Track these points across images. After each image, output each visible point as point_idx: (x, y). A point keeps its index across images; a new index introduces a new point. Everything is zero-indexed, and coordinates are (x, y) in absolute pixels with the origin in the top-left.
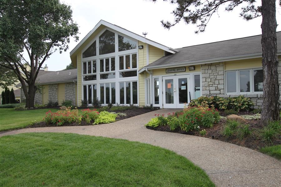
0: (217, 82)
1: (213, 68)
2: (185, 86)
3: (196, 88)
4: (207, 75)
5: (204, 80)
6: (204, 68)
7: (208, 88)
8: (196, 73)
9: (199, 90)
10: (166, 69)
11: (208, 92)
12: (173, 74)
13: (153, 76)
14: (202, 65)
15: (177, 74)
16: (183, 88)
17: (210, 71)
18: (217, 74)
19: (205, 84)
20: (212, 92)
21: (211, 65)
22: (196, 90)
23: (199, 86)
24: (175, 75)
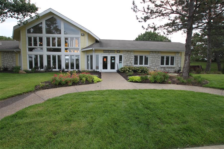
0: (130, 60)
1: (129, 53)
2: (114, 61)
3: (120, 62)
4: (126, 56)
5: (125, 58)
6: (125, 52)
7: (126, 62)
8: (121, 54)
9: (121, 63)
10: (104, 50)
11: (126, 64)
12: (108, 54)
13: (95, 54)
14: (124, 51)
15: (110, 54)
16: (113, 61)
17: (127, 54)
18: (131, 56)
19: (125, 60)
20: (128, 64)
21: (128, 51)
22: (120, 63)
23: (122, 61)
24: (109, 54)
